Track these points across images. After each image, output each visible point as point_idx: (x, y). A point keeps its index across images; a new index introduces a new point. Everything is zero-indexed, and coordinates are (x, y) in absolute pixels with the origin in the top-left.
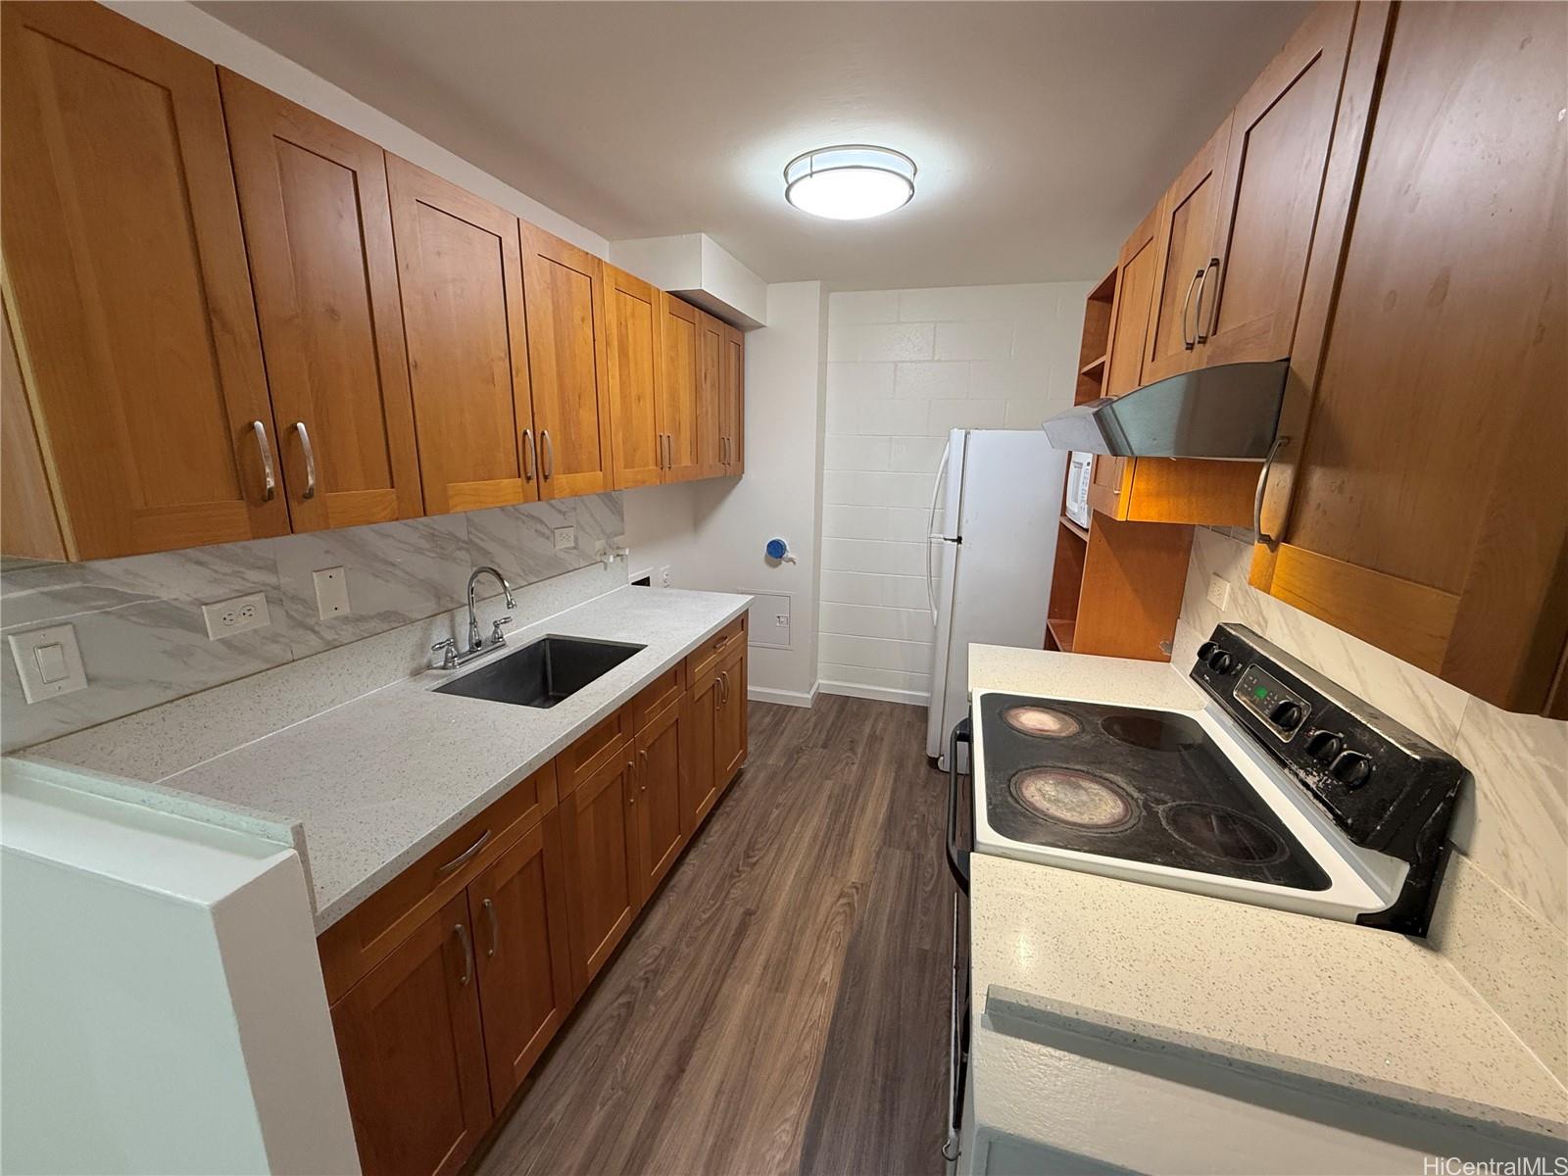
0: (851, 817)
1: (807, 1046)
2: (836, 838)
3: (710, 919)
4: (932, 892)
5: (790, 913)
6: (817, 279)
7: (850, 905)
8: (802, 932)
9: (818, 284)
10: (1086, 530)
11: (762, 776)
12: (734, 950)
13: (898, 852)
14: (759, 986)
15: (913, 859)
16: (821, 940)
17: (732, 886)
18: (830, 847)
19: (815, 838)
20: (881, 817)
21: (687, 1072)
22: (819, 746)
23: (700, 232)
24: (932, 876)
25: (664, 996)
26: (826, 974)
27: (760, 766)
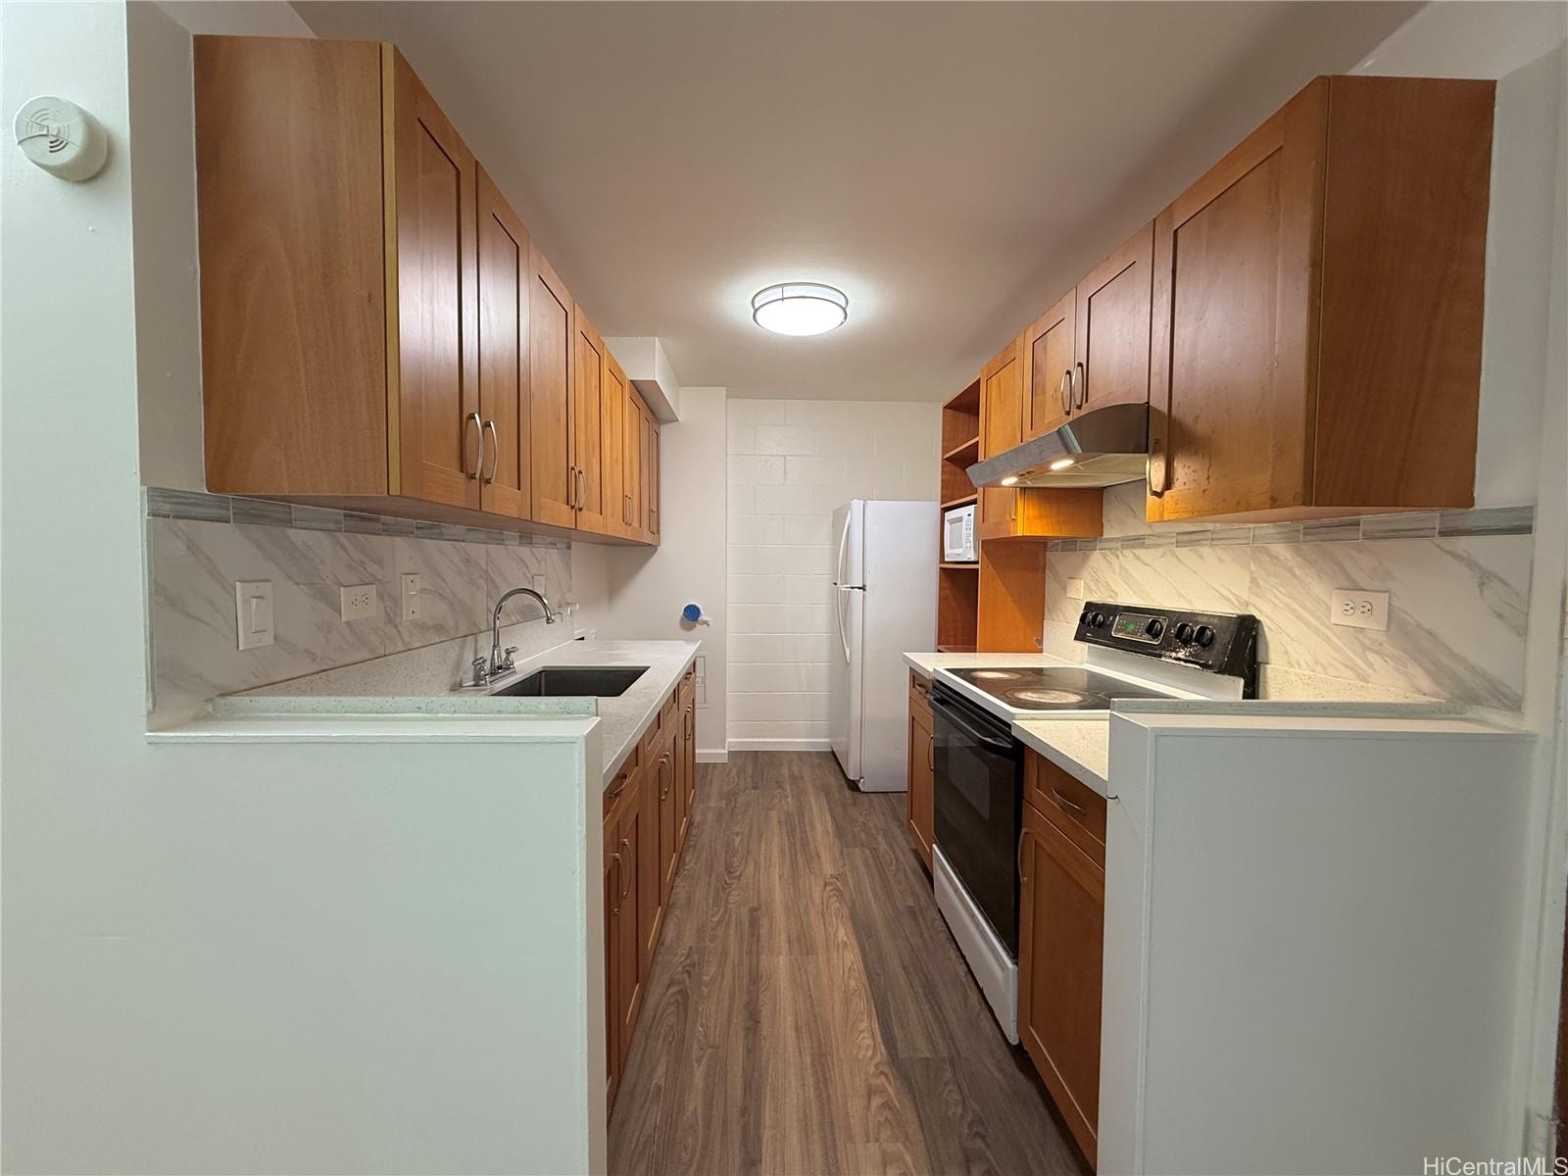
0: (805, 832)
1: (853, 983)
2: (800, 848)
3: (720, 921)
4: (898, 870)
5: (790, 903)
6: (723, 386)
7: (837, 889)
8: (807, 913)
9: (724, 389)
10: (977, 563)
11: (710, 816)
12: (755, 934)
13: (856, 849)
14: (791, 954)
15: (871, 852)
16: (826, 917)
17: (728, 896)
18: (799, 855)
19: (782, 852)
20: (831, 829)
21: (762, 1021)
22: (750, 787)
23: (656, 336)
24: (891, 859)
25: (711, 979)
26: (842, 935)
27: (707, 809)
